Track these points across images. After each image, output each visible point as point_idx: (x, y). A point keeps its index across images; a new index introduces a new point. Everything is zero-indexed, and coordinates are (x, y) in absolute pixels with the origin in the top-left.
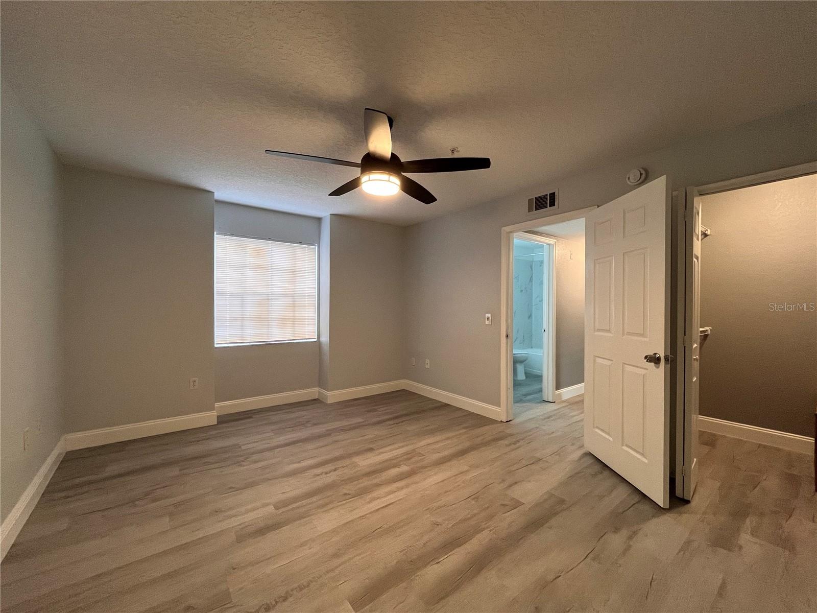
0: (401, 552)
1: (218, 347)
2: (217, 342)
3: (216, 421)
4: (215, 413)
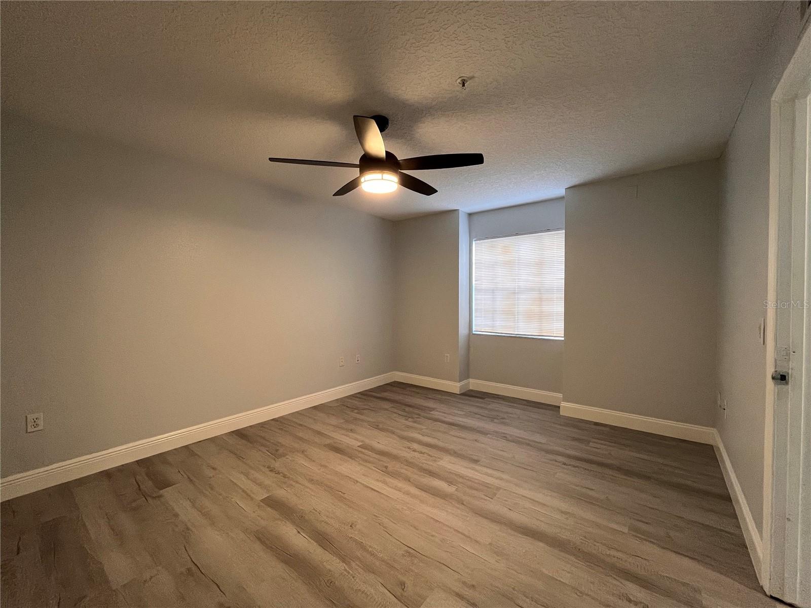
0: (314, 509)
1: (475, 334)
2: (476, 329)
3: (459, 391)
4: (458, 385)
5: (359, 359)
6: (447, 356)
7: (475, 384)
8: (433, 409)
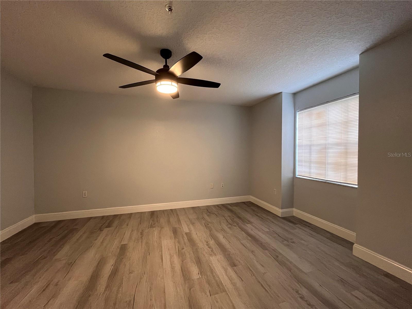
1: (298, 178)
2: (298, 174)
3: (281, 215)
4: (281, 211)
5: (223, 186)
6: (275, 190)
7: (297, 212)
8: (249, 222)
